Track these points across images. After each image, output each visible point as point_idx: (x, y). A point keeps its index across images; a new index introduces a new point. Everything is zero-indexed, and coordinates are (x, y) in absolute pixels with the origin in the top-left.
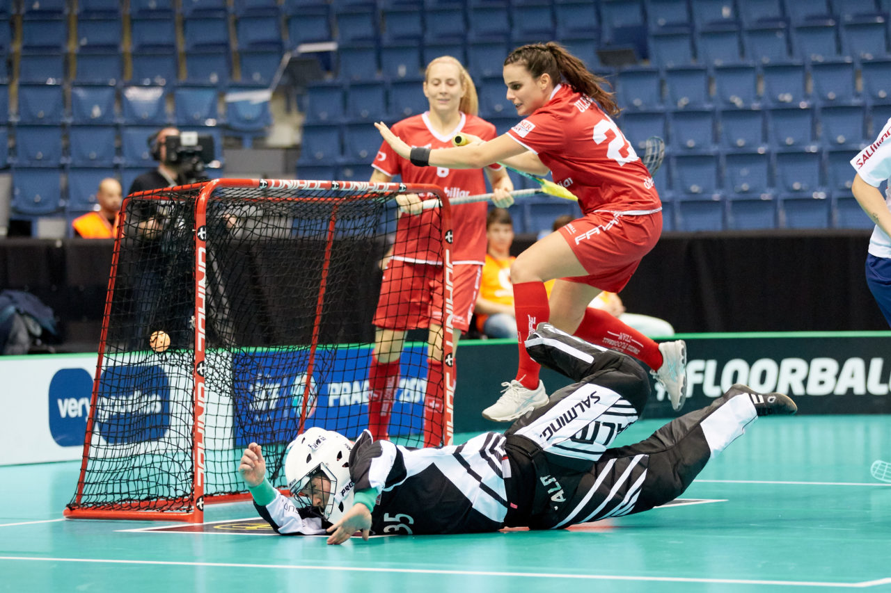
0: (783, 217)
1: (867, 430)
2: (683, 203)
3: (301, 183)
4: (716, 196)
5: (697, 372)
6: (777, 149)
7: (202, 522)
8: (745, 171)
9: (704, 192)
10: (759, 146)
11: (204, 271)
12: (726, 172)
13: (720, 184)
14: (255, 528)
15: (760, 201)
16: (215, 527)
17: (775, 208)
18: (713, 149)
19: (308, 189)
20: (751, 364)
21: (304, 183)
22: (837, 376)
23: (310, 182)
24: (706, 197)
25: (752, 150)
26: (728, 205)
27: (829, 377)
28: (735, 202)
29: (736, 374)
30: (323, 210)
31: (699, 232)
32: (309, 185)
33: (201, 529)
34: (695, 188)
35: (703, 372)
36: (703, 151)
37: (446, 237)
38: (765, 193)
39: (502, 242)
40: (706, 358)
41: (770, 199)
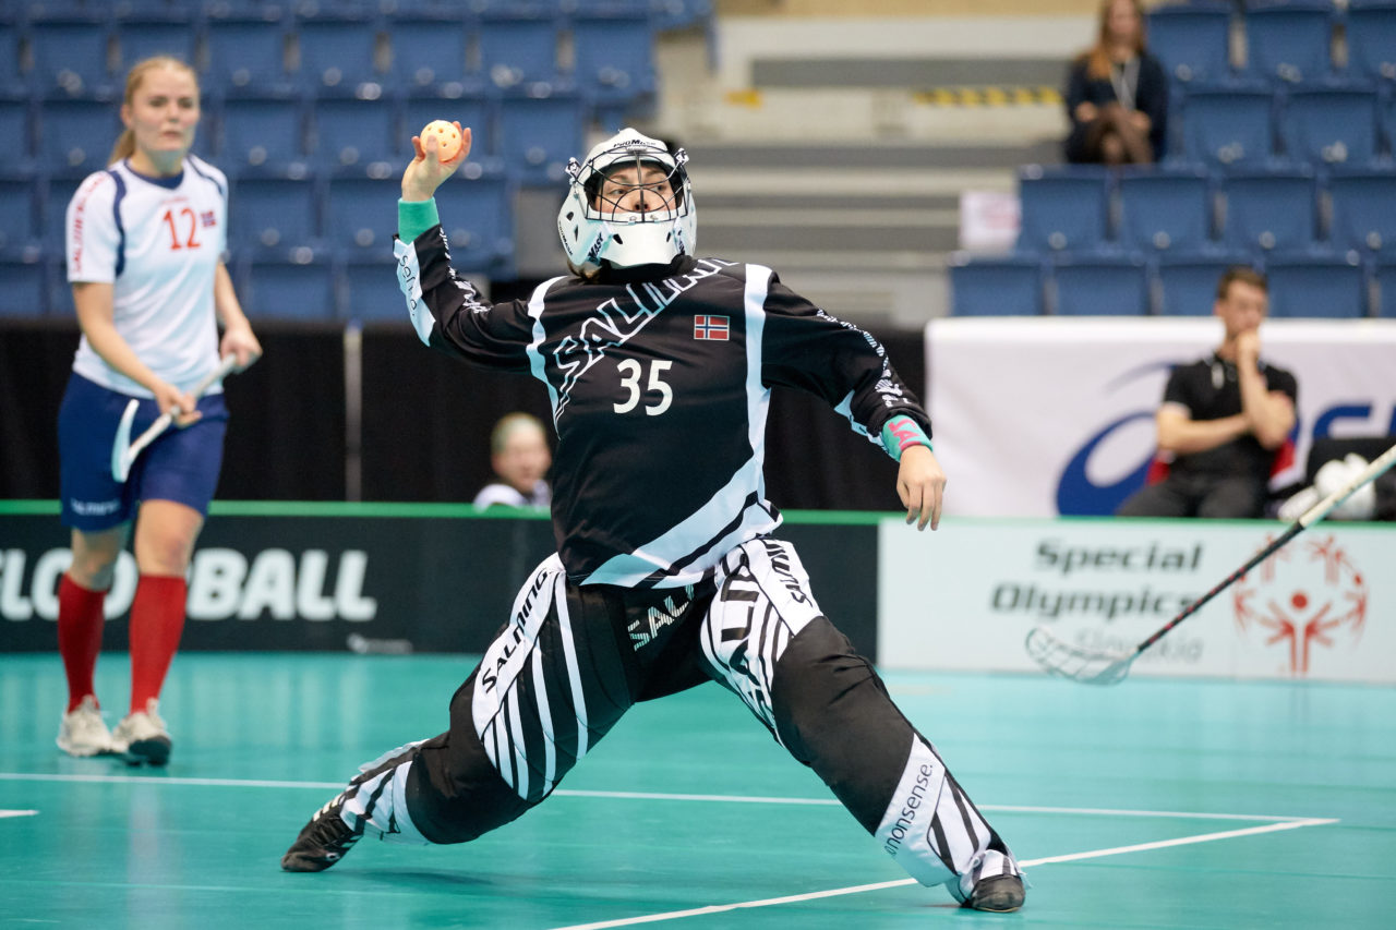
1: (296, 683)
4: (29, 253)
18: (26, 167)
22: (244, 584)
27: (229, 586)
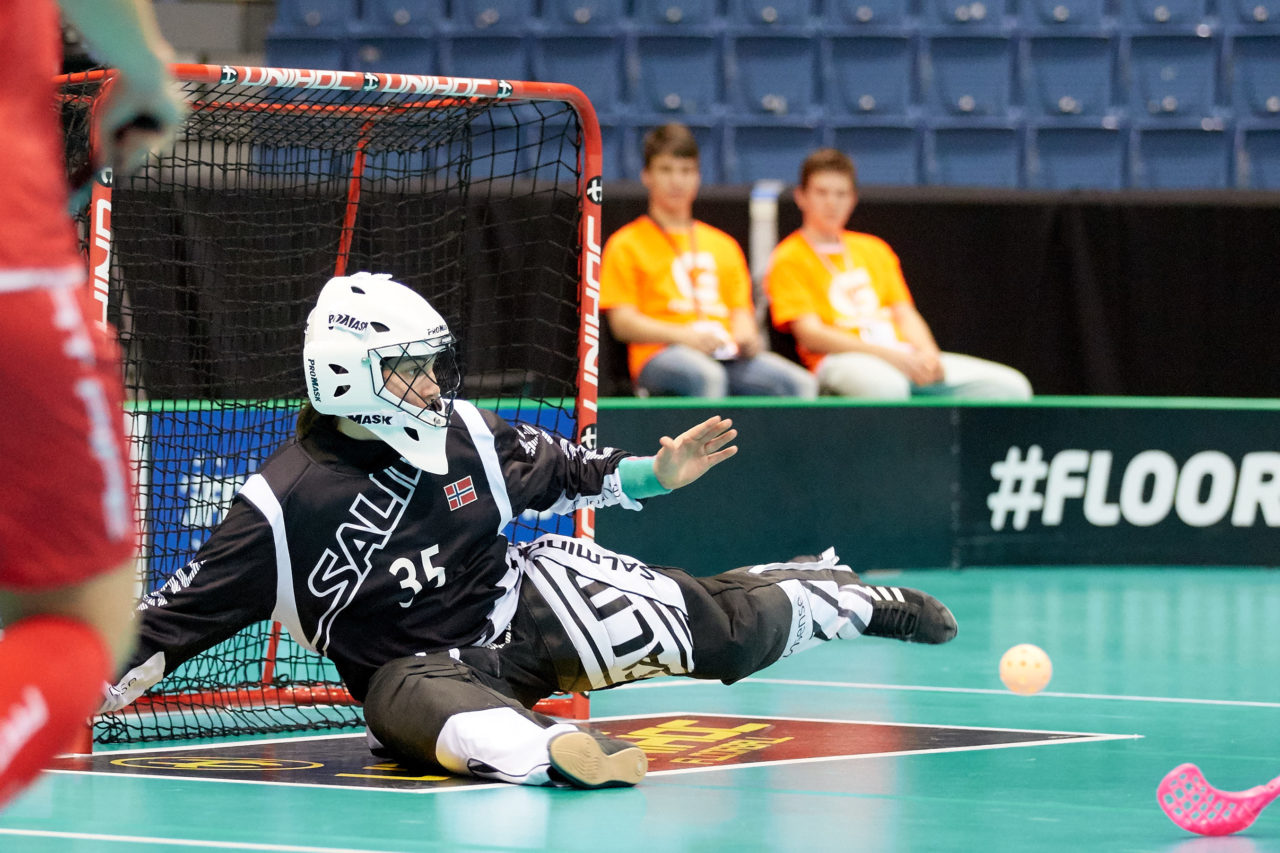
0: (1244, 164)
2: (1043, 133)
3: (303, 75)
4: (1110, 121)
5: (1072, 475)
6: (1234, 28)
7: (89, 751)
8: (1168, 72)
9: (1087, 111)
10: (1200, 23)
11: (107, 246)
12: (1132, 71)
13: (1118, 97)
14: (193, 766)
15: (1202, 133)
16: (117, 762)
17: (1231, 147)
18: (1106, 26)
19: (316, 87)
20: (1180, 463)
21: (309, 76)
23: (321, 73)
24: (1090, 121)
25: (1184, 29)
26: (1135, 138)
28: (1147, 134)
29: (1150, 482)
30: (331, 131)
31: (1076, 192)
32: (319, 80)
33: (88, 766)
34: (1067, 104)
35: (1084, 475)
36: (1085, 29)
37: (589, 191)
38: (1211, 117)
39: (676, 192)
40: (1091, 447)
41: (1218, 128)
